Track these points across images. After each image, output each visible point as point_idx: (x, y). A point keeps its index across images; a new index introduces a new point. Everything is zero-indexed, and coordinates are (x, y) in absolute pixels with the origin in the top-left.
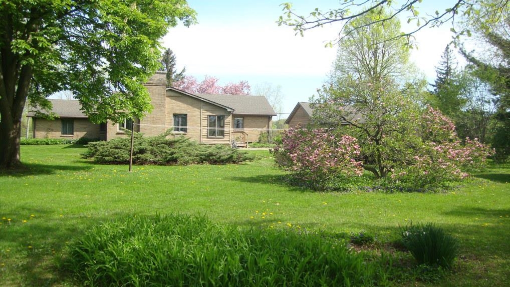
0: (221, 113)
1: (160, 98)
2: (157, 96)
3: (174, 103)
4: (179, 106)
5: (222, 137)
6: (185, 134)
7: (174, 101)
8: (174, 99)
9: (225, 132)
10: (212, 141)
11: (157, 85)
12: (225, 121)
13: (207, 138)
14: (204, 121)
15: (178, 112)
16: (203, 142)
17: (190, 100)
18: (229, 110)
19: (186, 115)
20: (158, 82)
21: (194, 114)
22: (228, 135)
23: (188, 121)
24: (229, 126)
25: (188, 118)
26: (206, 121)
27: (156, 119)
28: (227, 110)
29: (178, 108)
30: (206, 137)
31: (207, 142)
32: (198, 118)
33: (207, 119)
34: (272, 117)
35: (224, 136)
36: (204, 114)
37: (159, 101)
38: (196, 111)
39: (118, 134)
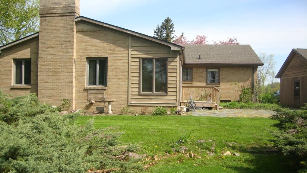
0: (161, 54)
1: (66, 35)
2: (62, 31)
3: (88, 41)
4: (95, 45)
5: (164, 93)
6: (105, 90)
7: (87, 38)
8: (88, 36)
9: (169, 86)
10: (146, 101)
11: (62, 15)
12: (169, 67)
13: (139, 95)
14: (134, 67)
15: (93, 55)
16: (133, 101)
17: (111, 35)
18: (173, 48)
19: (107, 58)
20: (64, 10)
21: (118, 57)
22: (175, 90)
23: (109, 69)
24: (175, 75)
25: (109, 64)
26: (137, 67)
27: (59, 66)
28: (170, 48)
29: (94, 48)
30: (137, 93)
31: (138, 101)
32: (124, 62)
33: (138, 63)
34: (257, 67)
35: (166, 91)
36: (134, 56)
37: (64, 39)
38: (121, 52)
39: (13, 89)
